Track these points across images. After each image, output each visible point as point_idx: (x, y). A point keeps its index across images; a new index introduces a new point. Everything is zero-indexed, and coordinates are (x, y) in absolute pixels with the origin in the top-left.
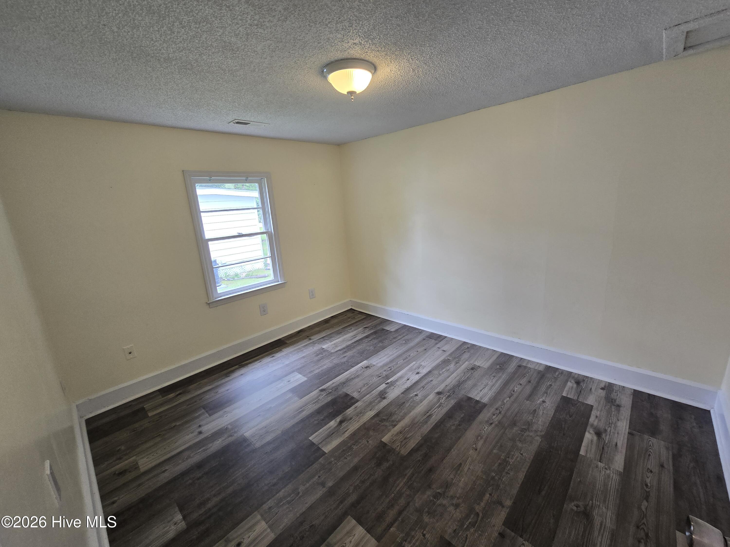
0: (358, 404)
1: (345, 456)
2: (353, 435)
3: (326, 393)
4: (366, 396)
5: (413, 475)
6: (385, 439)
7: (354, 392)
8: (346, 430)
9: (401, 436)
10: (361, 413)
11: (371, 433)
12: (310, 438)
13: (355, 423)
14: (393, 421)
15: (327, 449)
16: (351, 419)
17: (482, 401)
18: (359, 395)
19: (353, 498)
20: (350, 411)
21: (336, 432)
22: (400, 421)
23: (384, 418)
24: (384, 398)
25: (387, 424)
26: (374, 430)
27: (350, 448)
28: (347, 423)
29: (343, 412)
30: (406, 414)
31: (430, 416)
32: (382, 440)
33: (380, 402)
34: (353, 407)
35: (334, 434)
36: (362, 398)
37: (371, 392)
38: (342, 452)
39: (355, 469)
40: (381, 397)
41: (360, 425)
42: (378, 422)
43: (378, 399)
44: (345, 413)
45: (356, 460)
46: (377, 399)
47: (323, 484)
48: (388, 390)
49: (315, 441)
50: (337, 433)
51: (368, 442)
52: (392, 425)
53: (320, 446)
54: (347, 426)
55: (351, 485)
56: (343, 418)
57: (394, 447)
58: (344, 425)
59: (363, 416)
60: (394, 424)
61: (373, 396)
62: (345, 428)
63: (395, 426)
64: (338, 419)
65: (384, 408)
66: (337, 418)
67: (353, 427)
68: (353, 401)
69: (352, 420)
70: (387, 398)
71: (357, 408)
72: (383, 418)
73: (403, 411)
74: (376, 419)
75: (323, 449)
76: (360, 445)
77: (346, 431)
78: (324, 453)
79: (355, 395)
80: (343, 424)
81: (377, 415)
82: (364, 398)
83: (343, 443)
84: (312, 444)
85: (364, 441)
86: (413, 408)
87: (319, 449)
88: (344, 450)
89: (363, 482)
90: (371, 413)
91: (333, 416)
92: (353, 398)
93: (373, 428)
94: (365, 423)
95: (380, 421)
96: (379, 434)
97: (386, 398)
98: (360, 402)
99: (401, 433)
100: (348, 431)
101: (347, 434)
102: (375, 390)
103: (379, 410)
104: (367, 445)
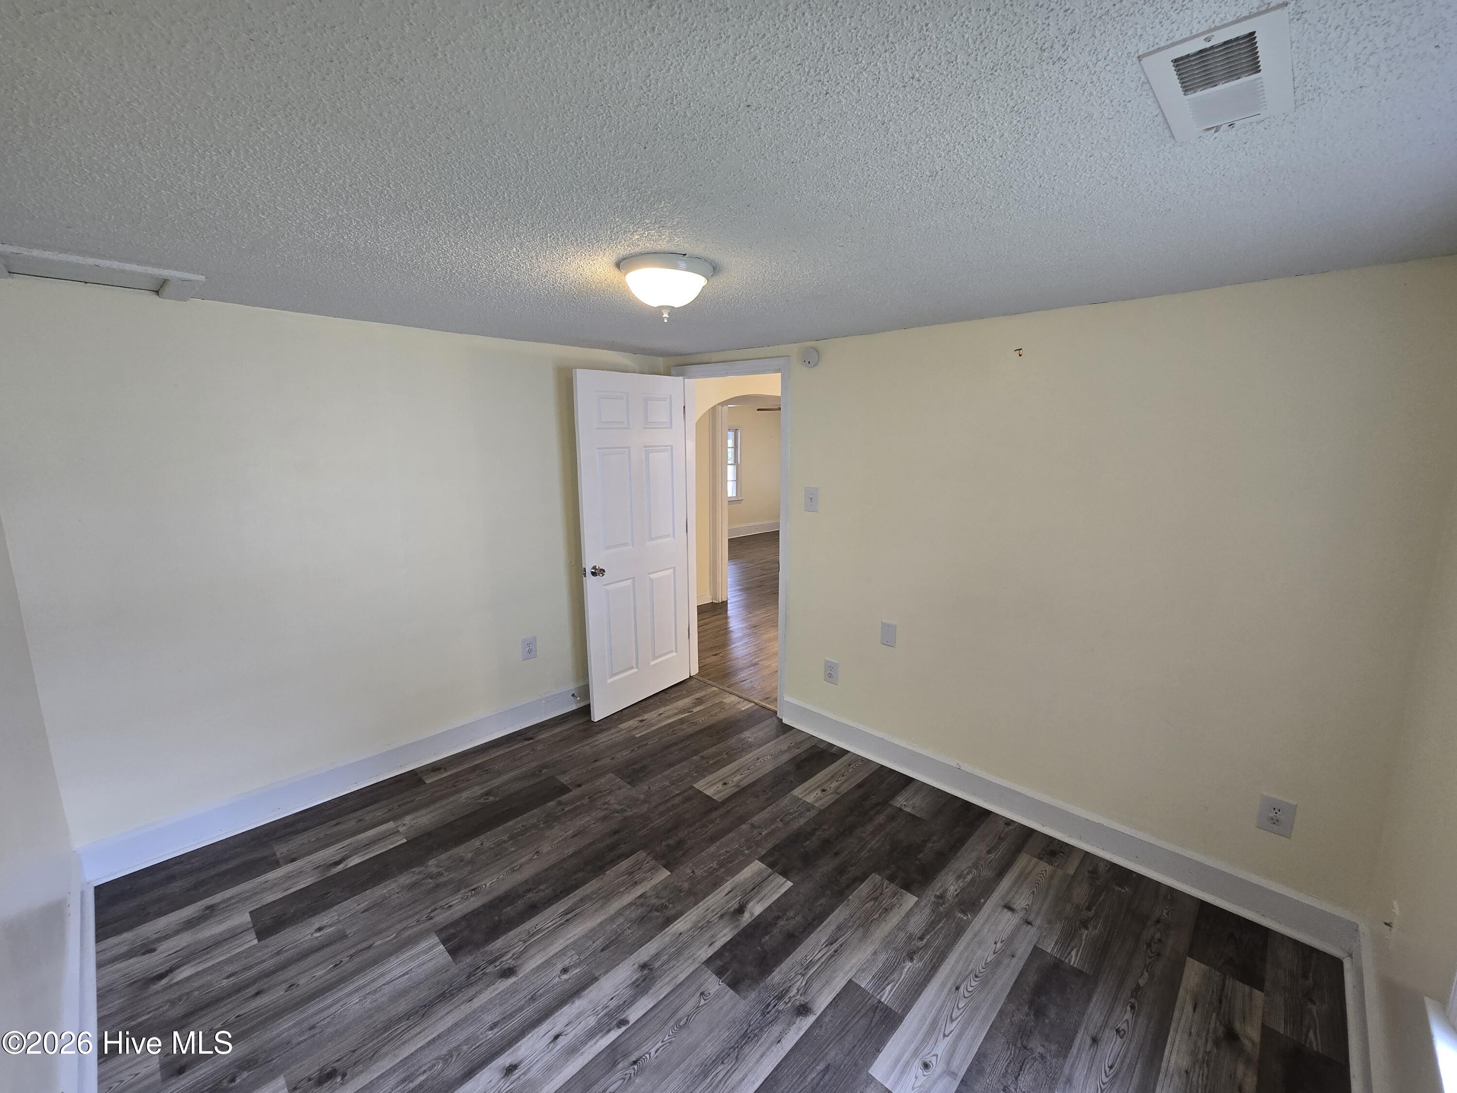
0: (706, 953)
1: (728, 855)
2: (716, 885)
3: (790, 998)
4: (687, 978)
5: (639, 830)
6: (665, 874)
7: (718, 995)
8: (730, 895)
9: (637, 877)
10: (702, 928)
11: (686, 886)
12: (789, 884)
13: (714, 907)
14: (642, 905)
15: (756, 866)
16: (722, 916)
17: (439, 940)
18: (702, 985)
19: (714, 814)
20: (725, 935)
21: (748, 891)
22: (629, 904)
23: (657, 914)
24: (644, 966)
25: (654, 901)
26: (681, 891)
27: (721, 865)
28: (728, 909)
29: (738, 934)
30: (612, 919)
31: (566, 913)
32: (669, 873)
33: (657, 956)
34: (718, 945)
35: (751, 888)
36: (696, 970)
37: (674, 989)
38: (734, 860)
39: (713, 839)
40: (651, 969)
41: (704, 901)
42: (671, 906)
43: (659, 963)
44: (736, 932)
45: (713, 849)
46: (662, 965)
47: (753, 826)
48: (629, 993)
49: (781, 879)
50: (745, 890)
51: (693, 872)
52: (646, 898)
53: (770, 870)
54: (728, 902)
55: (718, 824)
56: (738, 920)
57: (653, 862)
58: (734, 904)
59: (699, 922)
60: (642, 900)
61: (668, 979)
62: (733, 898)
63: (641, 896)
64: (746, 918)
65: (652, 938)
66: (750, 920)
67: (717, 900)
68: (719, 963)
69: (720, 913)
70: (636, 966)
71: (710, 943)
72: (659, 914)
73: (614, 926)
74: (673, 912)
75: (763, 866)
76: (706, 868)
77: (729, 892)
78: (762, 859)
79: (714, 984)
80: (736, 906)
81: (669, 921)
82: (691, 970)
83: (733, 872)
84: (785, 874)
85: (699, 872)
86: (590, 935)
87: (771, 865)
88: (731, 862)
89: (704, 826)
90: (681, 925)
91: (759, 926)
92: (720, 973)
93: (682, 894)
94: (695, 904)
95: (666, 907)
96: (673, 883)
97: (640, 966)
98: (702, 957)
99: (636, 883)
100: (727, 891)
101: (728, 886)
102: (662, 996)
103: (663, 932)
104: (694, 868)
